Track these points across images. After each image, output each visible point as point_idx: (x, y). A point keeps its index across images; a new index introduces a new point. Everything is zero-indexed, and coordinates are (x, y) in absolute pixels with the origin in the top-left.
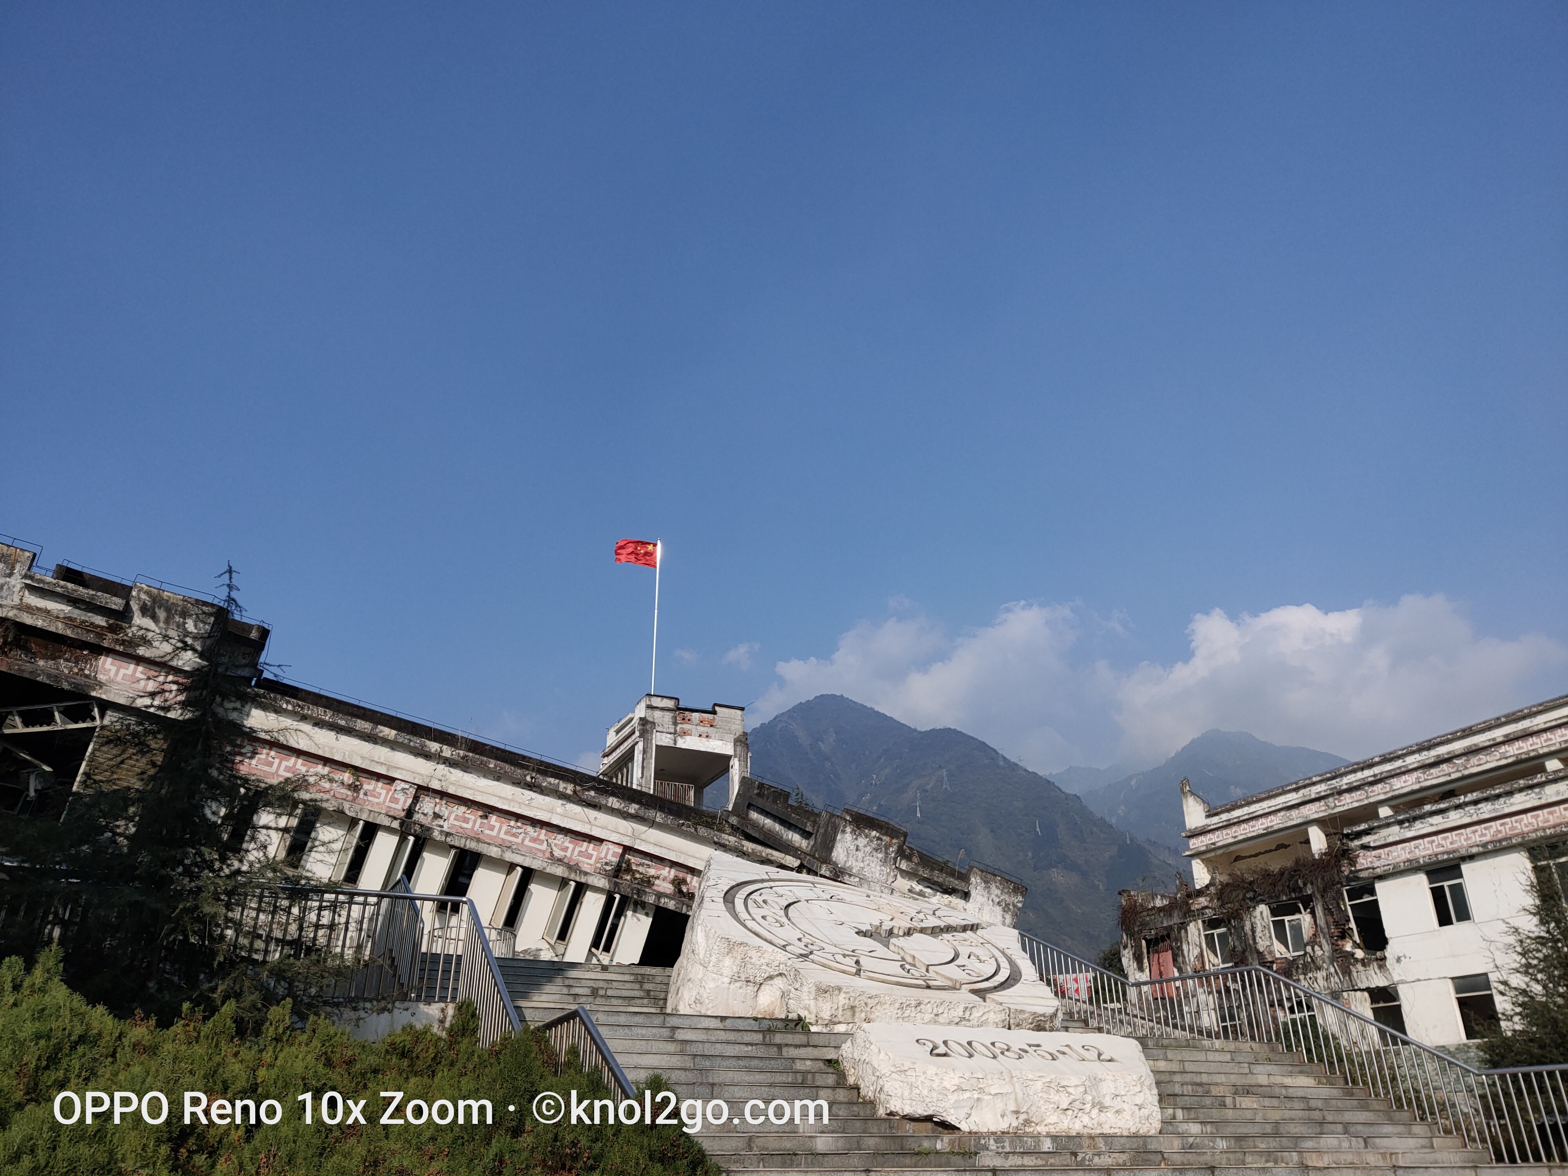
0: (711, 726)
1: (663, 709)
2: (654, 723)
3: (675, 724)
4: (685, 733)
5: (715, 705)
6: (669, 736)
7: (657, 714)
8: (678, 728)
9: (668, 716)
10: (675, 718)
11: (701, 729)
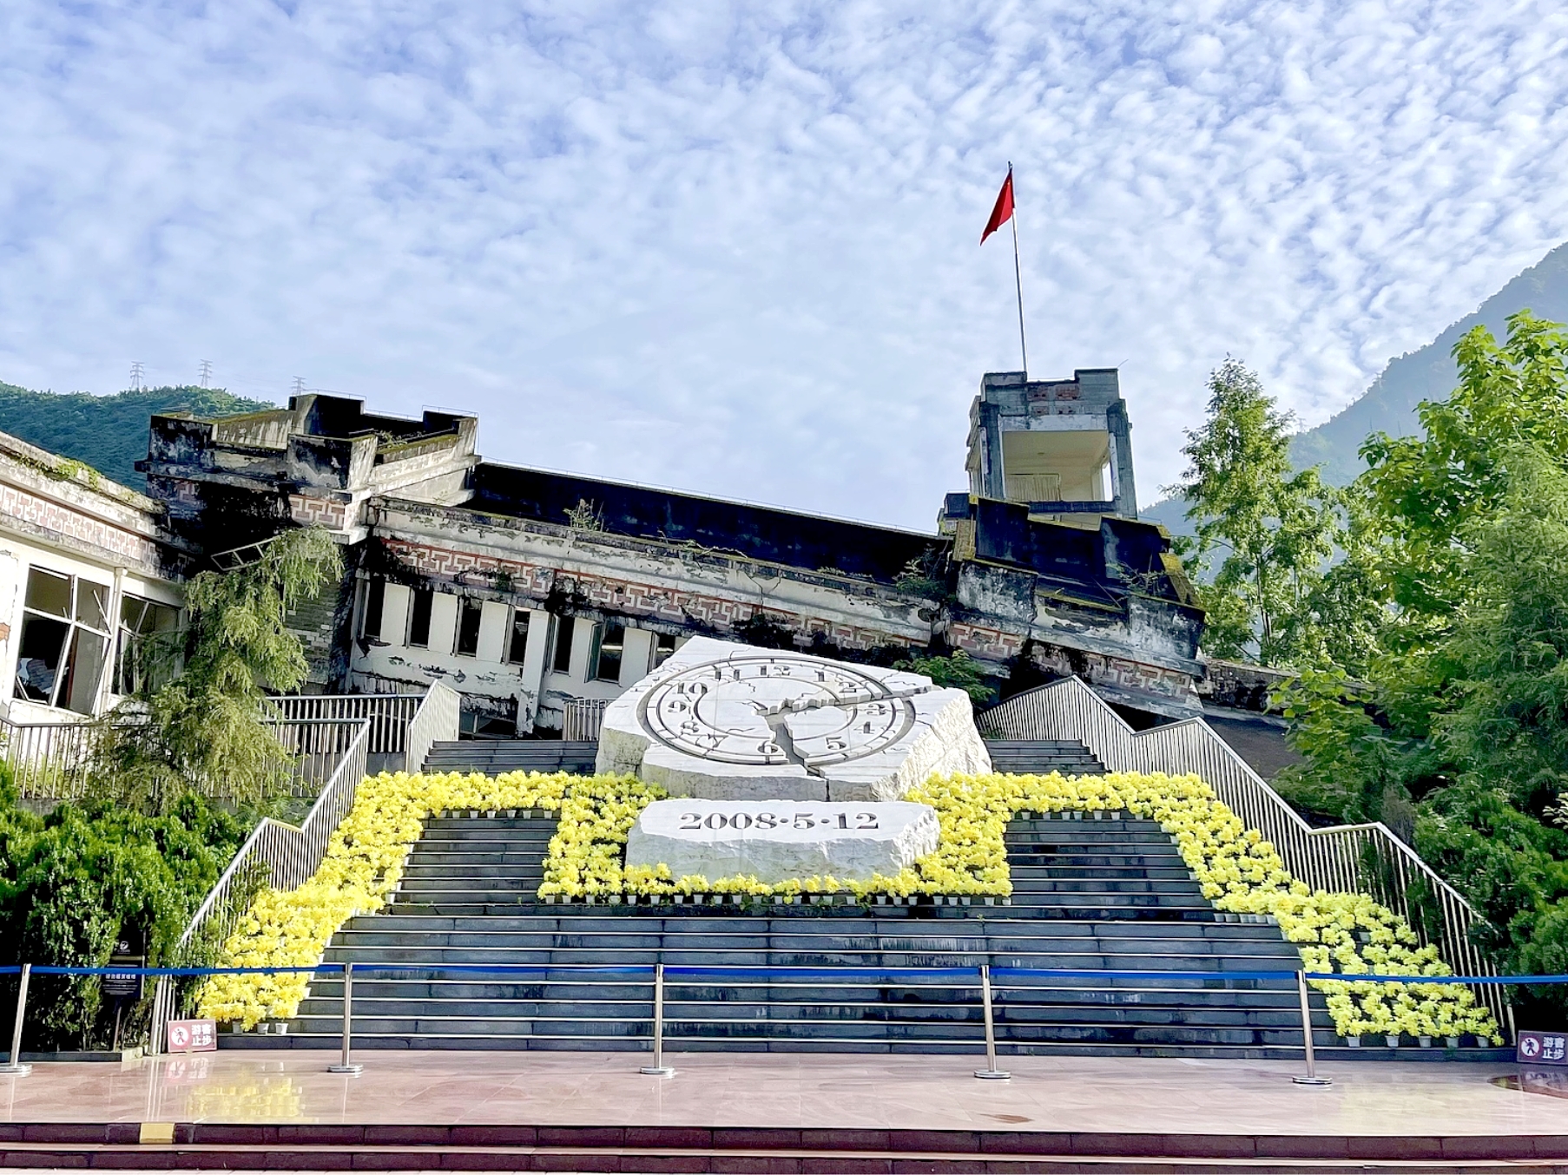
0: (1075, 398)
1: (1007, 388)
2: (997, 407)
3: (1025, 403)
4: (1039, 413)
5: (1077, 372)
6: (1019, 418)
7: (1001, 395)
8: (1030, 408)
9: (1014, 396)
10: (1024, 396)
11: (1060, 404)
